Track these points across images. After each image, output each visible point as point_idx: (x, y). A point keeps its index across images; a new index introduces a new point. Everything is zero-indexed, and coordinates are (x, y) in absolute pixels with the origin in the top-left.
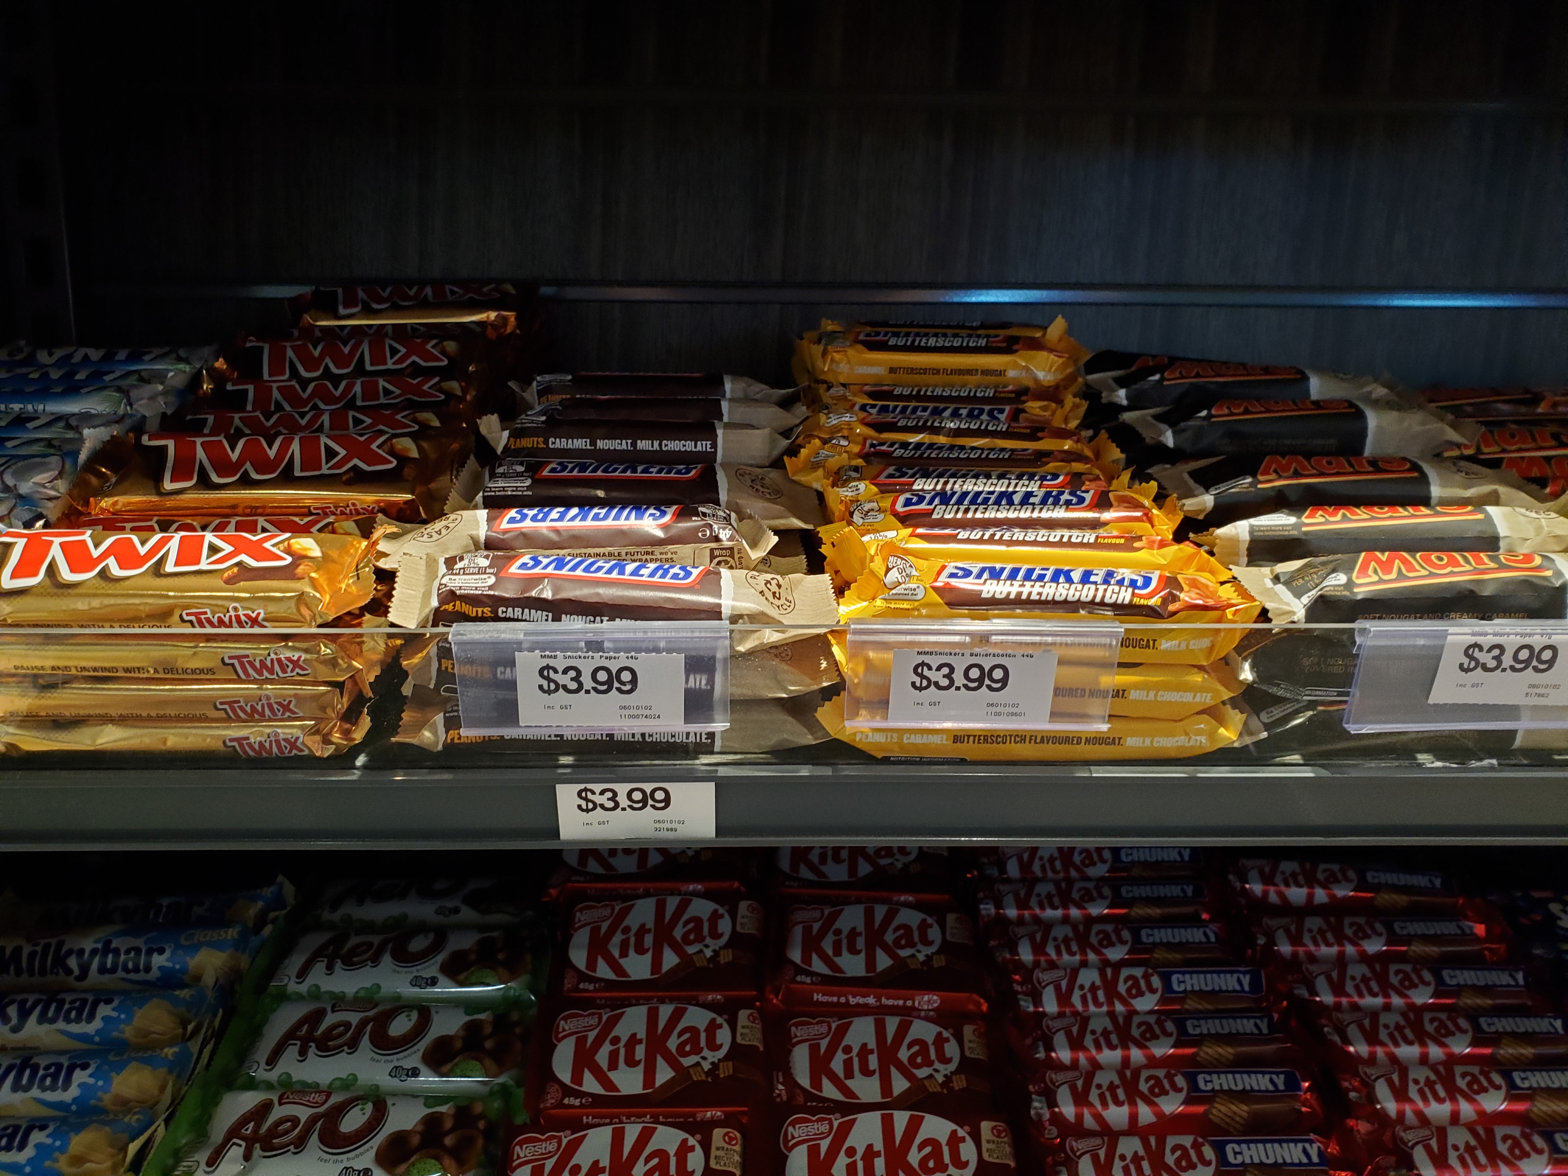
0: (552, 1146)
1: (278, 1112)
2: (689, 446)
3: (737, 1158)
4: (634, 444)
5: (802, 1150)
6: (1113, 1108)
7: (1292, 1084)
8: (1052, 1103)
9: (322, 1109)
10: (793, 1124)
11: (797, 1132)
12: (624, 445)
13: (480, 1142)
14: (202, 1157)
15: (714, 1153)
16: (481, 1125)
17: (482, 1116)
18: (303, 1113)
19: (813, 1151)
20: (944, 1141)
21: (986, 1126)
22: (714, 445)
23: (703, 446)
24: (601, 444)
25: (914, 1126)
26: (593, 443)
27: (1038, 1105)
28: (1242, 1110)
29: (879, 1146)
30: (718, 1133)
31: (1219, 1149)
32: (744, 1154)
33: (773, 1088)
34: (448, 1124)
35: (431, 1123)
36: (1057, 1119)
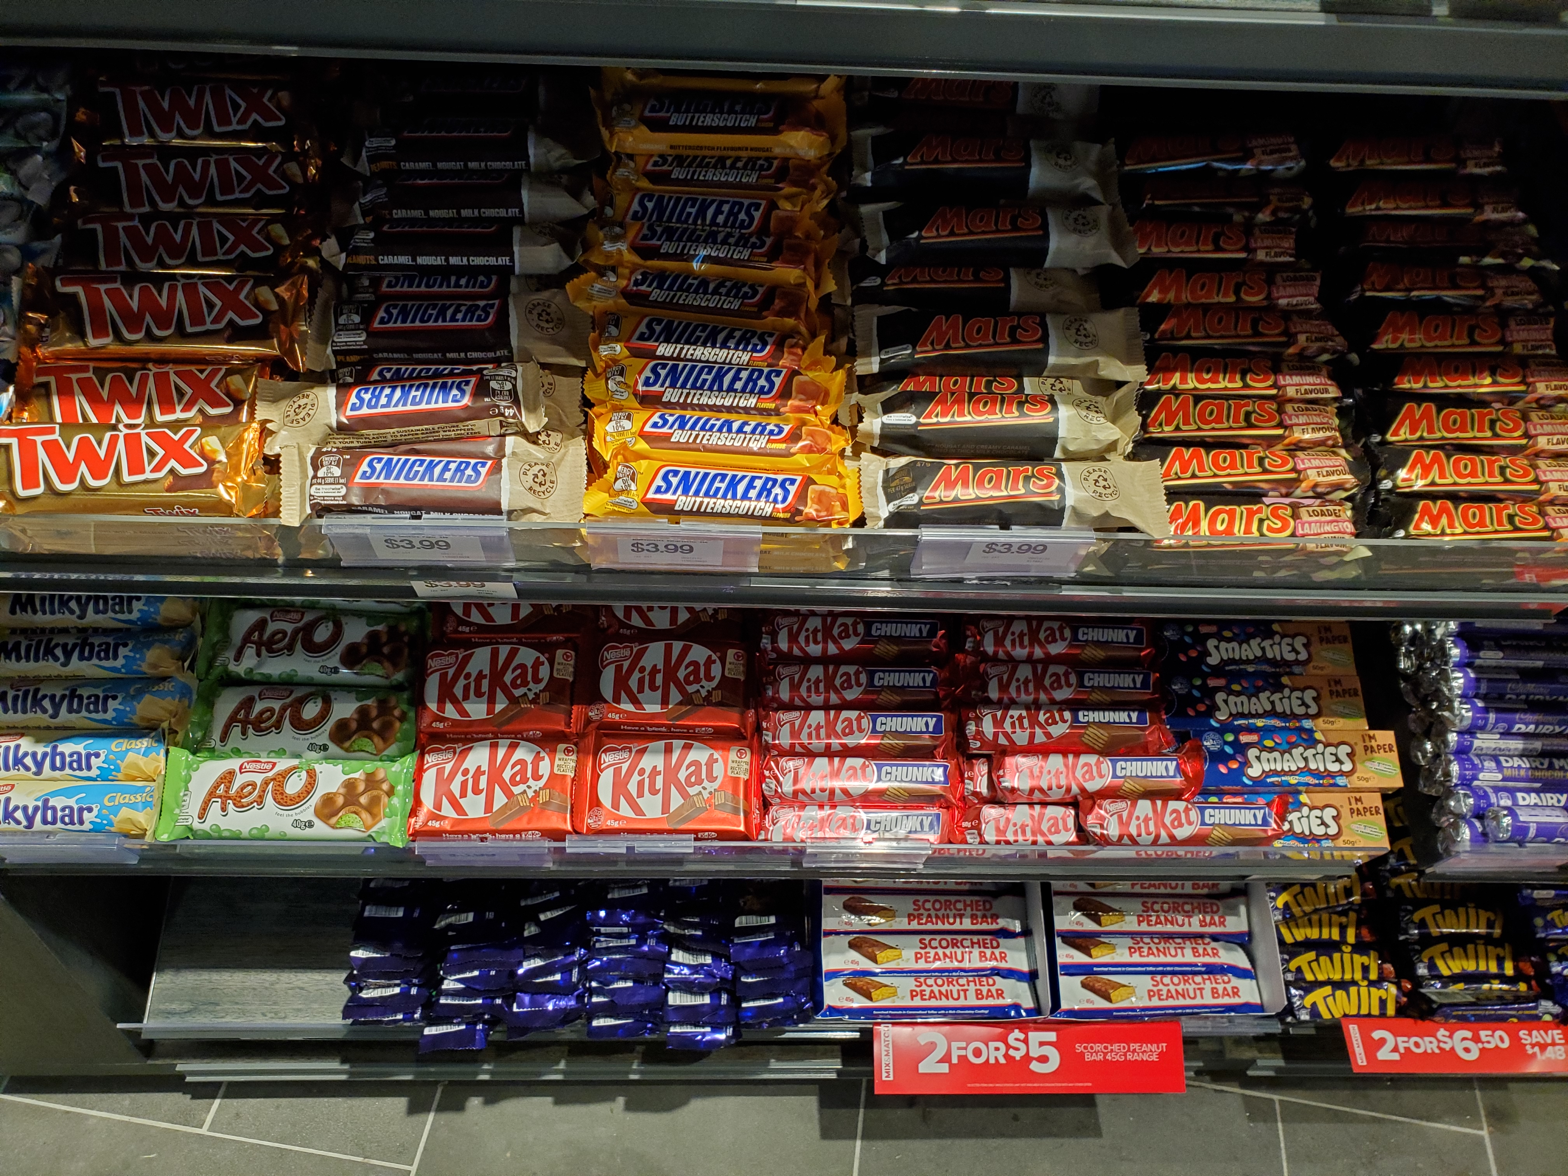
0: (452, 659)
1: (272, 627)
2: (492, 261)
3: (571, 669)
4: (447, 260)
5: (612, 667)
6: (812, 645)
7: (932, 633)
8: (774, 641)
9: (300, 625)
10: (607, 650)
11: (610, 655)
12: (439, 261)
13: (406, 651)
14: (231, 654)
15: (556, 666)
16: (406, 639)
17: (406, 633)
18: (289, 628)
19: (619, 669)
20: (702, 663)
21: (731, 653)
22: (512, 260)
23: (503, 261)
24: (420, 260)
25: (685, 651)
26: (414, 260)
27: (766, 642)
28: (894, 649)
29: (660, 666)
30: (560, 653)
31: (871, 676)
32: (576, 667)
33: (598, 619)
34: (384, 639)
35: (373, 637)
36: (776, 649)
